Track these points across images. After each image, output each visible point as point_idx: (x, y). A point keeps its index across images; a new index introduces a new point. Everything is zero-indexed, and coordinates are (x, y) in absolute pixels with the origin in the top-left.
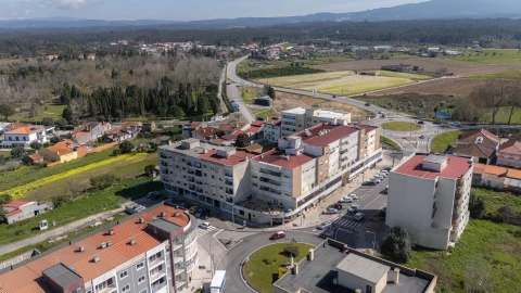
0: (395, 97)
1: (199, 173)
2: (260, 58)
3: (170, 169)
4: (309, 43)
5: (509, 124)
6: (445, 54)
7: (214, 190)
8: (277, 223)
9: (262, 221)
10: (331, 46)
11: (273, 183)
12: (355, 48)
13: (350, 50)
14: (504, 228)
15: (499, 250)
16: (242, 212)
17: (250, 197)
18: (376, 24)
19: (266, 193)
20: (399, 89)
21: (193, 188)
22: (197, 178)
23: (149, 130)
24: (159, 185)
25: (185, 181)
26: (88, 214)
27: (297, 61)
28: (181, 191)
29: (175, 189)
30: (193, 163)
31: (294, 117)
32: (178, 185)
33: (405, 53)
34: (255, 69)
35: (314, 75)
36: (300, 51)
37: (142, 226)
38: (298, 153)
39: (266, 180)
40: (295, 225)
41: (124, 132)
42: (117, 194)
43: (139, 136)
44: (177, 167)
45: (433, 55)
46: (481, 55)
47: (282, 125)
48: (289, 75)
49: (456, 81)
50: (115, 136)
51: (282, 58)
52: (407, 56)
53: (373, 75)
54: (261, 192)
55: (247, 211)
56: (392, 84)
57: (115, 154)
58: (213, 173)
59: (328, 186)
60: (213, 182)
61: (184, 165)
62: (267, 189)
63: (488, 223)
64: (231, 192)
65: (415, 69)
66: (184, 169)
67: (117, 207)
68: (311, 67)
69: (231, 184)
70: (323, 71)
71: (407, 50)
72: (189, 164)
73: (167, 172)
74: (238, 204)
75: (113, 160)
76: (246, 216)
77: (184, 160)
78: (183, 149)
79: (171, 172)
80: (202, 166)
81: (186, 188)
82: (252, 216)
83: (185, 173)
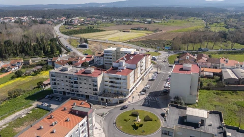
0: (143, 41)
1: (76, 83)
2: (70, 25)
3: (57, 82)
4: (92, 17)
5: (193, 50)
6: (154, 22)
7: (86, 90)
8: (121, 102)
9: (114, 102)
10: (103, 19)
11: (116, 83)
12: (115, 20)
13: (113, 21)
14: (211, 92)
15: (214, 101)
16: (102, 99)
17: (104, 92)
18: (120, 9)
19: (113, 88)
20: (143, 38)
21: (73, 90)
22: (75, 85)
23: (28, 63)
24: (50, 92)
25: (67, 87)
26: (15, 112)
27: (90, 26)
28: (64, 93)
29: (60, 92)
30: (71, 78)
31: (111, 52)
32: (63, 90)
33: (138, 22)
34: (70, 30)
35: (102, 32)
36: (89, 21)
37: (67, 112)
38: (125, 68)
39: (112, 82)
40: (129, 102)
41: (14, 66)
42: (26, 99)
43: (23, 67)
44: (62, 81)
45: (150, 23)
46: (169, 23)
47: (105, 56)
48: (89, 32)
49: (164, 34)
50: (9, 68)
51: (81, 25)
52: (139, 23)
53: (129, 32)
54: (110, 88)
55: (105, 98)
56: (139, 36)
57: (13, 78)
58: (85, 81)
59: (138, 83)
60: (86, 86)
61: (67, 79)
62: (113, 87)
63: (205, 91)
64: (96, 90)
65: (146, 29)
66: (67, 81)
67: (31, 106)
68: (99, 29)
69: (96, 86)
70: (105, 31)
71: (138, 20)
72: (70, 78)
73: (55, 84)
74: (100, 95)
75: (13, 81)
76: (105, 101)
77: (66, 77)
78: (64, 71)
79: (58, 84)
80: (78, 79)
81: (68, 91)
82: (108, 101)
83: (67, 83)
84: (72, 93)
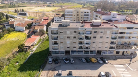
1: (87, 38)
3: (60, 41)
7: (100, 45)
16: (118, 52)
22: (86, 41)
25: (75, 45)
29: (62, 53)
30: (81, 32)
32: (68, 49)
44: (68, 37)
46: (61, 4)
55: (121, 51)
58: (102, 35)
60: (101, 40)
61: (76, 35)
66: (75, 37)
68: (20, 6)
76: (121, 53)
77: (75, 32)
78: (67, 26)
79: (62, 43)
80: (93, 32)
81: (74, 49)
82: (125, 53)
83: (75, 40)
84: (79, 51)
